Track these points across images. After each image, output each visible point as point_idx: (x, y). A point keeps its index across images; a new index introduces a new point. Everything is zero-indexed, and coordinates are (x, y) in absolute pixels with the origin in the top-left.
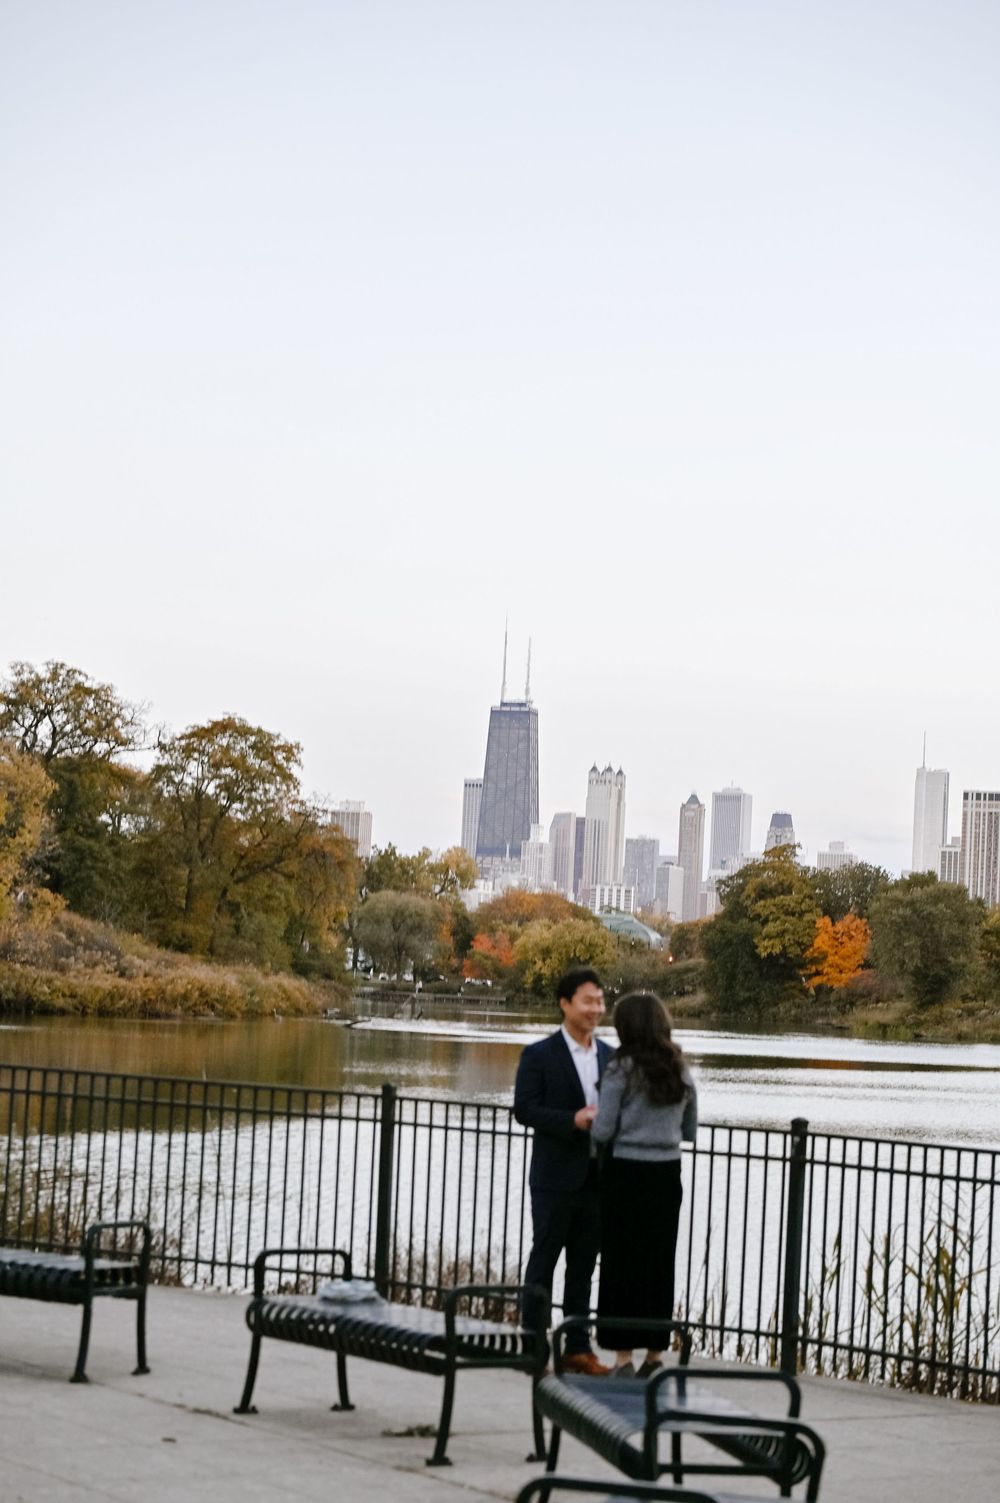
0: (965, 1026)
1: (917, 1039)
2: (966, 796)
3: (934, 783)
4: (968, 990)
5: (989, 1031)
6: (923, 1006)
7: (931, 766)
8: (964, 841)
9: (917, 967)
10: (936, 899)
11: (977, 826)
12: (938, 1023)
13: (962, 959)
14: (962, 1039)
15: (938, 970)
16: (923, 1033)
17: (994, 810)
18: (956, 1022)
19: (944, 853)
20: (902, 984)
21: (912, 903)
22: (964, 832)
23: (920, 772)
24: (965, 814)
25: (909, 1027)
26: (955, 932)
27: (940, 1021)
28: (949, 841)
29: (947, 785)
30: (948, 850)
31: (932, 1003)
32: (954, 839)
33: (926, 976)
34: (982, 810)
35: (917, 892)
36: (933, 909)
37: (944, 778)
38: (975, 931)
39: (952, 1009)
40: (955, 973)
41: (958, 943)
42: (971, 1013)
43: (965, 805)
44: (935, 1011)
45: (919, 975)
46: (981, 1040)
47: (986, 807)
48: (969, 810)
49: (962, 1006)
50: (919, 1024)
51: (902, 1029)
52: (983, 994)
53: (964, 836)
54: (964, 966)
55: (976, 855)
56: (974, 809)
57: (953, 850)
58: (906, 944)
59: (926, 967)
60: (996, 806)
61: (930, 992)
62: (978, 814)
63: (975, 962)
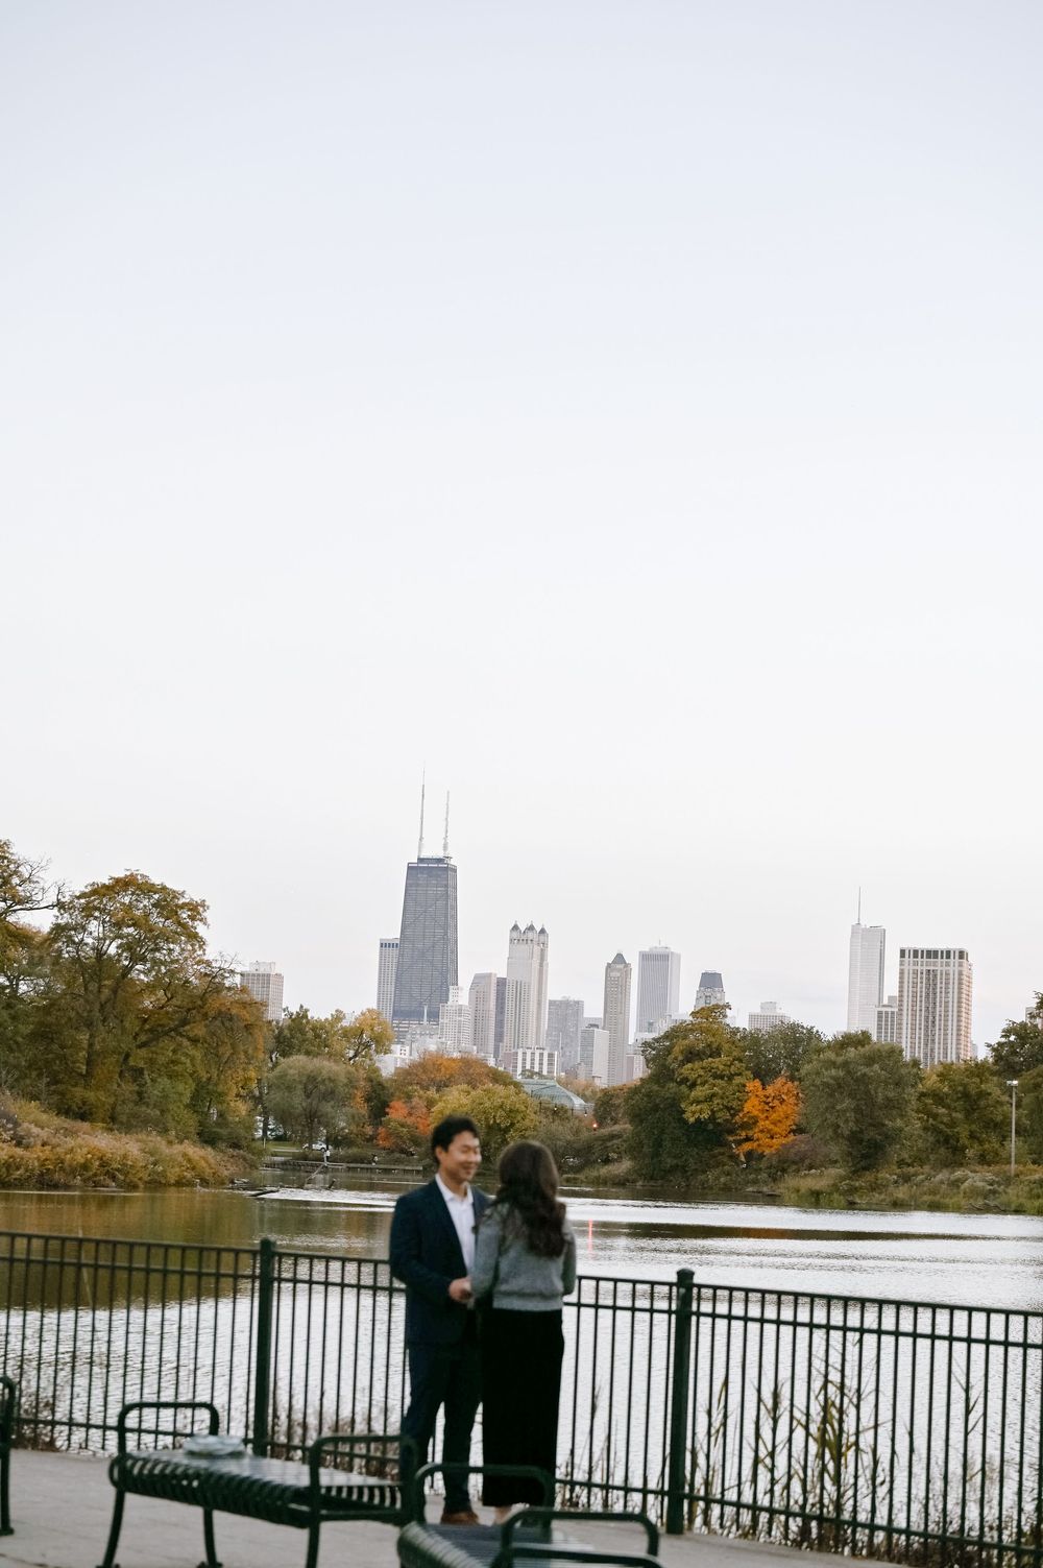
0: (901, 1193)
1: (851, 1206)
2: (903, 953)
3: (870, 940)
4: (904, 1155)
5: (926, 1198)
6: (856, 1172)
7: (866, 923)
8: (901, 1001)
9: (851, 1131)
10: (870, 1060)
11: (915, 985)
12: (873, 1190)
13: (899, 1123)
14: (898, 1206)
15: (871, 1134)
16: (858, 1200)
17: (932, 968)
18: (891, 1188)
19: (880, 1013)
20: (835, 1150)
21: (846, 1064)
22: (901, 991)
23: (856, 929)
24: (902, 973)
25: (843, 1194)
26: (891, 1095)
27: (875, 1187)
28: (885, 1001)
29: (883, 942)
30: (884, 1009)
31: (865, 1169)
32: (890, 998)
33: (861, 1141)
34: (919, 968)
35: (852, 1052)
36: (865, 1070)
37: (878, 935)
38: (911, 1094)
39: (887, 1175)
40: (892, 1137)
41: (895, 1106)
42: (907, 1179)
43: (902, 964)
44: (869, 1176)
45: (854, 1138)
46: (918, 1208)
47: (923, 965)
48: (906, 968)
49: (898, 1171)
50: (853, 1190)
51: (836, 1197)
52: (920, 1160)
53: (901, 996)
54: (900, 1130)
55: (914, 1015)
56: (912, 967)
57: (889, 1010)
58: (838, 1107)
59: (861, 1131)
60: (935, 964)
61: (864, 1157)
62: (915, 972)
63: (911, 1126)
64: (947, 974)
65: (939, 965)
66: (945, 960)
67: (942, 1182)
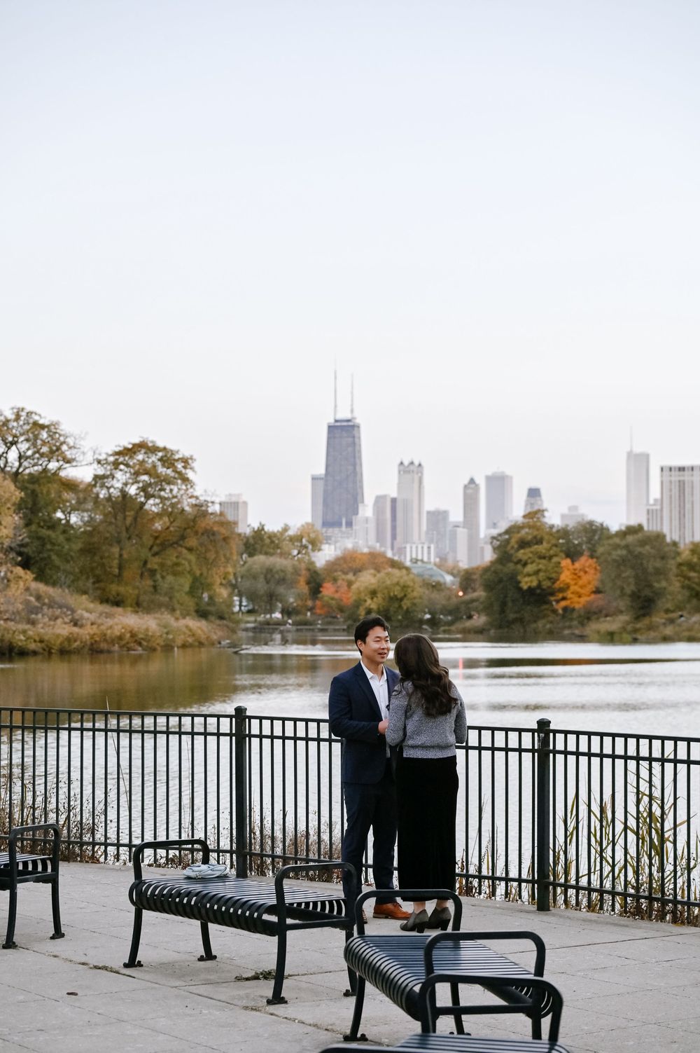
0: (669, 631)
1: (635, 641)
2: (662, 469)
3: (639, 461)
4: (669, 606)
5: (686, 634)
6: (637, 618)
7: (636, 450)
8: (662, 501)
9: (632, 591)
10: (643, 543)
11: (671, 490)
13: (664, 584)
14: (666, 639)
15: (647, 592)
16: (639, 637)
17: (682, 478)
18: (661, 628)
19: (648, 511)
20: (622, 604)
21: (627, 547)
22: (662, 495)
23: (629, 454)
24: (662, 482)
25: (629, 633)
26: (658, 565)
27: (650, 628)
28: (651, 502)
29: (648, 463)
30: (651, 508)
31: (644, 615)
32: (656, 500)
33: (639, 597)
34: (673, 479)
35: (630, 539)
36: (641, 550)
37: (646, 458)
38: (672, 564)
39: (658, 619)
40: (660, 594)
41: (661, 573)
42: (672, 621)
43: (662, 476)
44: (646, 621)
45: (635, 596)
46: (680, 640)
47: (676, 477)
48: (664, 479)
49: (666, 616)
50: (636, 631)
51: (625, 636)
52: (680, 608)
53: (662, 498)
54: (665, 588)
55: (671, 511)
56: (668, 479)
57: (654, 507)
58: (624, 575)
59: (639, 591)
60: (683, 476)
61: (642, 608)
62: (671, 482)
63: (673, 587)
64: (692, 482)
65: (686, 476)
66: (690, 472)
67: (695, 623)
